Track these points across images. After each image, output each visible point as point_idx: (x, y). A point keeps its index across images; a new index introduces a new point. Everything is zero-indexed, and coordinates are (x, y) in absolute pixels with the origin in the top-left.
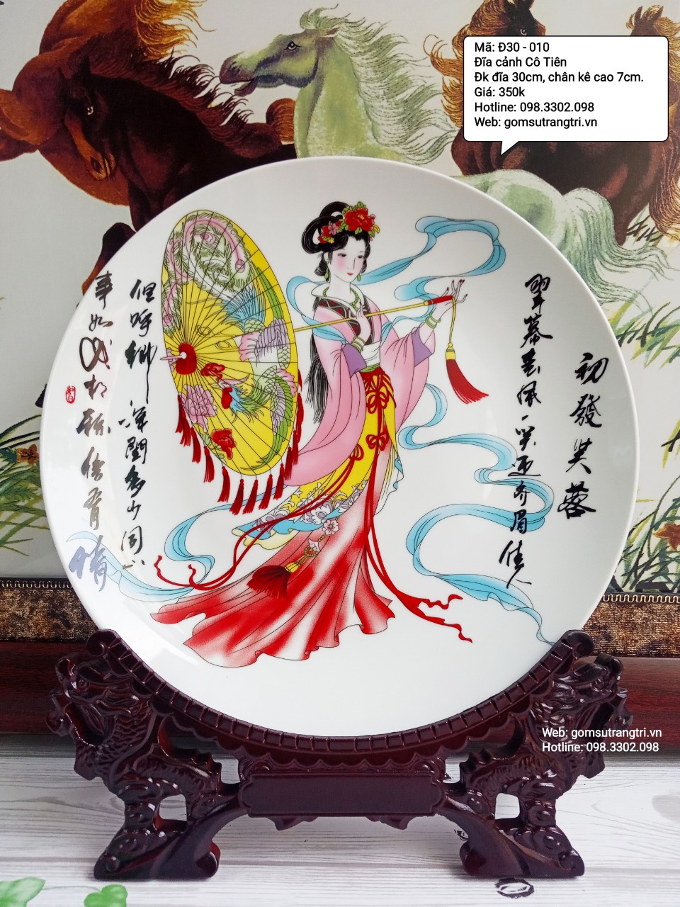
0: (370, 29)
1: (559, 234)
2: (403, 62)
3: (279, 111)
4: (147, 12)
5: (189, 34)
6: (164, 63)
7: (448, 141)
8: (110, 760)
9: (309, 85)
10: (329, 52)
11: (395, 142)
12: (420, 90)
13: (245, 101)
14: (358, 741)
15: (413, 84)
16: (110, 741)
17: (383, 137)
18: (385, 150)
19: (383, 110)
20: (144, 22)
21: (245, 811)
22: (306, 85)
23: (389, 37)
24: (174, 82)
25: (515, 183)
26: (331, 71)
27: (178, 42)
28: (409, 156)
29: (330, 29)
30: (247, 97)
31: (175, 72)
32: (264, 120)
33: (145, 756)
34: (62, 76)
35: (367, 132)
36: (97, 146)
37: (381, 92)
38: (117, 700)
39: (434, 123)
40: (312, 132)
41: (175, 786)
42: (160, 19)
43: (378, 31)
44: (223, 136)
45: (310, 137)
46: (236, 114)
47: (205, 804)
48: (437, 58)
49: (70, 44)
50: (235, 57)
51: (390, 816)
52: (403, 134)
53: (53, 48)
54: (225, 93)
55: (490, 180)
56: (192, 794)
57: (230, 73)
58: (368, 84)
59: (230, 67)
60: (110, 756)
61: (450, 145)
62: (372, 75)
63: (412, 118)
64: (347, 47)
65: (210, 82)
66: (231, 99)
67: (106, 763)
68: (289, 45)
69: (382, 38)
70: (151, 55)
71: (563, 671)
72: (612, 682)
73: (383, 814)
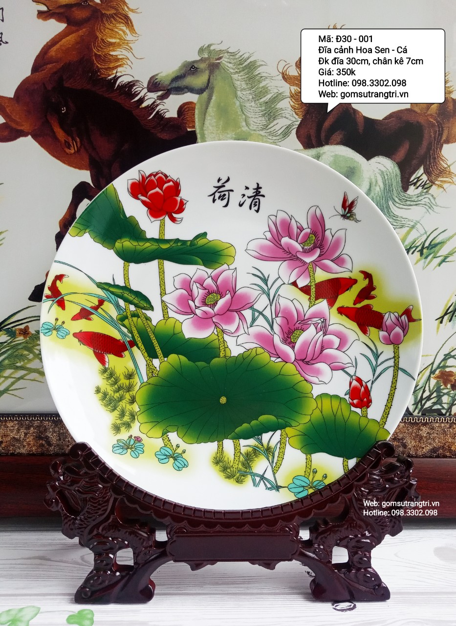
0: (243, 57)
1: (366, 186)
2: (264, 78)
3: (185, 110)
4: (100, 47)
5: (128, 61)
6: (111, 79)
7: (294, 127)
8: (85, 526)
9: (205, 93)
10: (217, 72)
11: (260, 129)
12: (275, 95)
13: (163, 104)
14: (243, 513)
15: (271, 92)
16: (85, 514)
17: (253, 126)
18: (254, 133)
19: (252, 108)
20: (98, 53)
21: (171, 558)
22: (203, 93)
23: (255, 62)
24: (118, 91)
25: (337, 153)
26: (219, 84)
27: (120, 66)
28: (269, 137)
29: (217, 57)
30: (164, 101)
31: (118, 85)
32: (176, 116)
33: (106, 524)
34: (45, 88)
35: (242, 122)
36: (68, 132)
37: (251, 97)
38: (89, 487)
39: (284, 116)
40: (207, 123)
41: (126, 542)
42: (108, 51)
43: (248, 58)
44: (150, 126)
45: (205, 126)
46: (158, 112)
47: (145, 554)
48: (286, 75)
49: (51, 68)
50: (157, 75)
51: (264, 561)
52: (266, 123)
53: (40, 70)
54: (151, 98)
55: (321, 152)
56: (136, 548)
57: (154, 85)
58: (242, 92)
59: (154, 82)
60: (85, 524)
61: (295, 130)
62: (244, 86)
63: (271, 113)
64: (229, 69)
65: (141, 91)
66: (154, 102)
67: (82, 528)
68: (192, 67)
69: (251, 62)
70: (103, 74)
71: (375, 467)
72: (407, 474)
73: (259, 560)
